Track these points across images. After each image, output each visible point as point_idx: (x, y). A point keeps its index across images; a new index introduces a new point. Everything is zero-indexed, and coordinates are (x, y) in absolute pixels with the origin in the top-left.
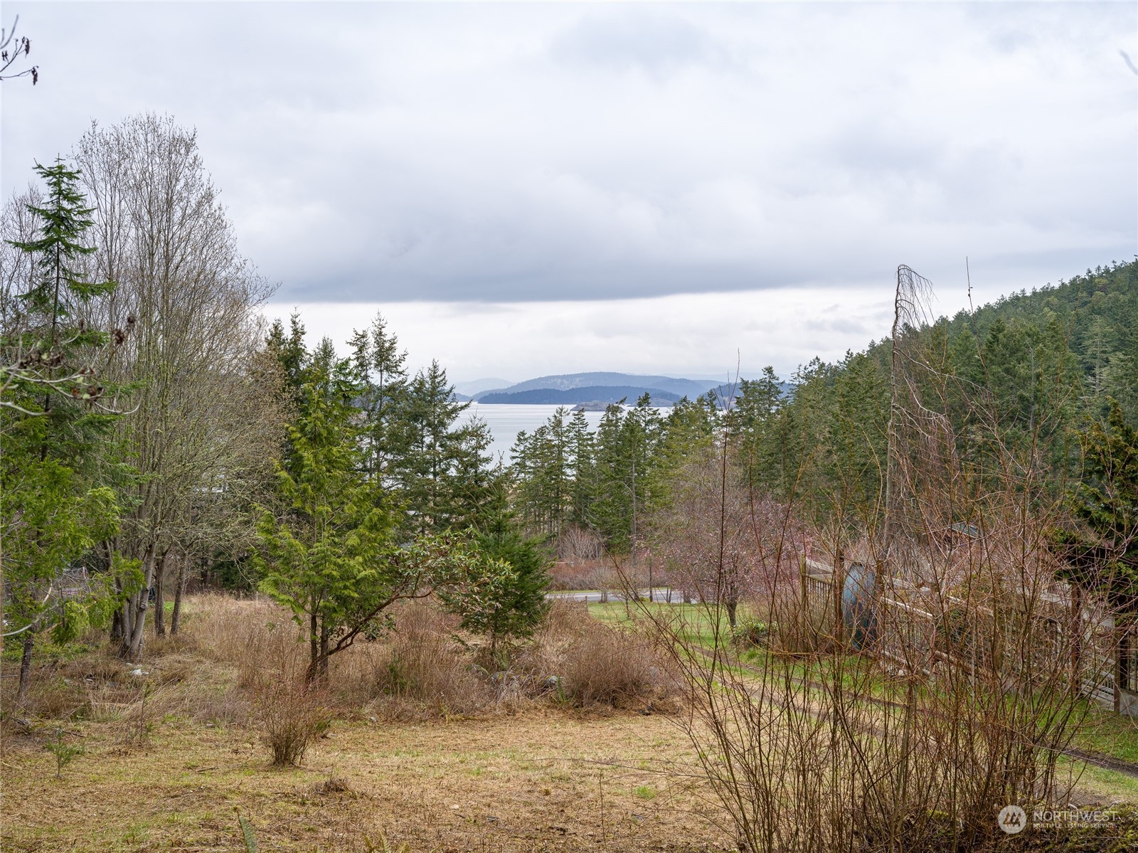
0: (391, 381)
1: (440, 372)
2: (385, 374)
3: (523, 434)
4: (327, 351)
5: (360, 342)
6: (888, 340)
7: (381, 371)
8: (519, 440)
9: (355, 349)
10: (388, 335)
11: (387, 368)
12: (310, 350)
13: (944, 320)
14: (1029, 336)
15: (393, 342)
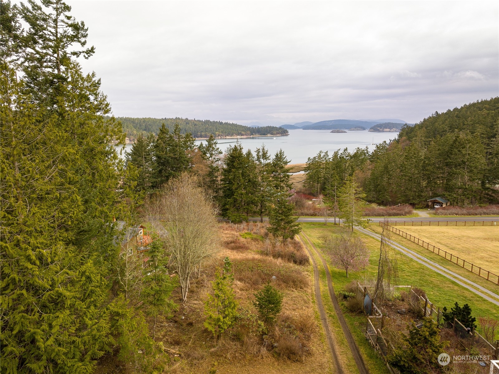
0: (267, 162)
1: (282, 152)
2: (265, 160)
3: (309, 158)
4: (249, 154)
5: (258, 151)
6: (430, 117)
7: (264, 160)
8: (308, 160)
9: (257, 153)
10: (266, 149)
11: (266, 159)
12: (244, 154)
13: (449, 111)
14: (467, 140)
15: (267, 151)
